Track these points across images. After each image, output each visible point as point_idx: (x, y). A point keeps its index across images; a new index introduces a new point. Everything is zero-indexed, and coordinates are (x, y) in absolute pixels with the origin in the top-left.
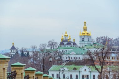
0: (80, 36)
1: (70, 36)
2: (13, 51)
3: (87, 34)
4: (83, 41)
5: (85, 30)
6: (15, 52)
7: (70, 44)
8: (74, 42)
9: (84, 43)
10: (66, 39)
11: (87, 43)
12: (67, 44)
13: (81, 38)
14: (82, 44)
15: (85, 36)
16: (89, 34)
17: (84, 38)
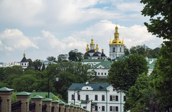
0: (110, 45)
1: (97, 45)
2: (24, 65)
3: (119, 42)
4: (114, 51)
5: (116, 37)
6: (27, 65)
7: (98, 56)
9: (115, 54)
10: (93, 49)
11: (119, 55)
12: (94, 55)
13: (112, 48)
14: (113, 55)
15: (116, 45)
16: (122, 43)
17: (115, 48)
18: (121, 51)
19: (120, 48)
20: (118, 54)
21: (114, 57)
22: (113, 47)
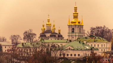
0: (69, 26)
1: (54, 26)
4: (73, 32)
5: (76, 17)
7: (55, 36)
8: (59, 33)
10: (49, 29)
13: (71, 29)
14: (72, 36)
15: (76, 25)
16: (81, 23)
17: (74, 28)
18: (80, 32)
19: (80, 28)
20: (78, 35)
21: (73, 38)
22: (72, 27)
